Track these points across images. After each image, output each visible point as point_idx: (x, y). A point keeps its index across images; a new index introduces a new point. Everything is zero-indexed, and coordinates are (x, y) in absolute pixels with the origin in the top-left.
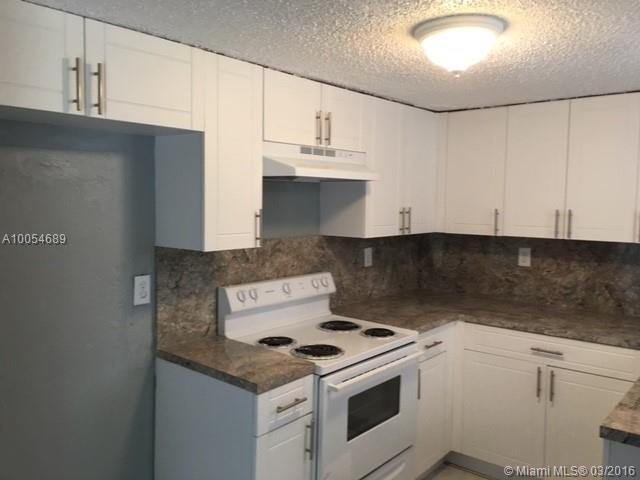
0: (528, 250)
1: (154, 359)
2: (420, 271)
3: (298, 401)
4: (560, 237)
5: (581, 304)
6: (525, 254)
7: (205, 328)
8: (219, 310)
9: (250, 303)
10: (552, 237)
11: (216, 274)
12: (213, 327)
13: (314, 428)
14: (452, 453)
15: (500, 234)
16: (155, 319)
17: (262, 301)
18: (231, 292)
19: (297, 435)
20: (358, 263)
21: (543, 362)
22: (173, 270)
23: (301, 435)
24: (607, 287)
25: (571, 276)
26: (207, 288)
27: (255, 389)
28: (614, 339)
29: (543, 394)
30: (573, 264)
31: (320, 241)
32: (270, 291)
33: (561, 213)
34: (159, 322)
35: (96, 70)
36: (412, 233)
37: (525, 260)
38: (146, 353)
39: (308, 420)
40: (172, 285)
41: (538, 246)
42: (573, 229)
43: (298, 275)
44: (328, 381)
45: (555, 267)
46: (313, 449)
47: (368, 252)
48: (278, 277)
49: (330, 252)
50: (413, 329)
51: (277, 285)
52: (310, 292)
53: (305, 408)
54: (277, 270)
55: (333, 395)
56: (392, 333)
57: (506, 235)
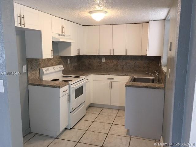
0: (104, 58)
1: (28, 86)
2: (79, 65)
3: (66, 90)
4: (112, 55)
5: (116, 69)
6: (103, 59)
7: (38, 78)
8: (41, 74)
9: (48, 72)
10: (110, 55)
11: (39, 65)
12: (39, 78)
13: (69, 96)
14: (91, 104)
15: (99, 55)
16: (28, 76)
17: (50, 71)
18: (44, 69)
19: (66, 98)
20: (67, 63)
21: (110, 81)
22: (31, 64)
23: (67, 98)
24: (120, 65)
25: (113, 63)
26: (38, 68)
27: (59, 87)
28: (123, 74)
29: (110, 87)
30: (114, 61)
31: (59, 57)
32: (51, 69)
33: (112, 49)
34: (29, 77)
35: (23, 17)
36: (80, 55)
37: (104, 61)
38: (26, 85)
39: (68, 94)
40: (31, 68)
41: (106, 57)
42: (114, 53)
43: (55, 65)
44: (72, 86)
45: (110, 61)
46: (69, 101)
47: (69, 60)
48: (51, 66)
49: (61, 60)
50: (84, 76)
51: (52, 67)
52: (59, 69)
53: (68, 92)
54: (51, 64)
55: (73, 89)
56: (80, 77)
57: (100, 55)
